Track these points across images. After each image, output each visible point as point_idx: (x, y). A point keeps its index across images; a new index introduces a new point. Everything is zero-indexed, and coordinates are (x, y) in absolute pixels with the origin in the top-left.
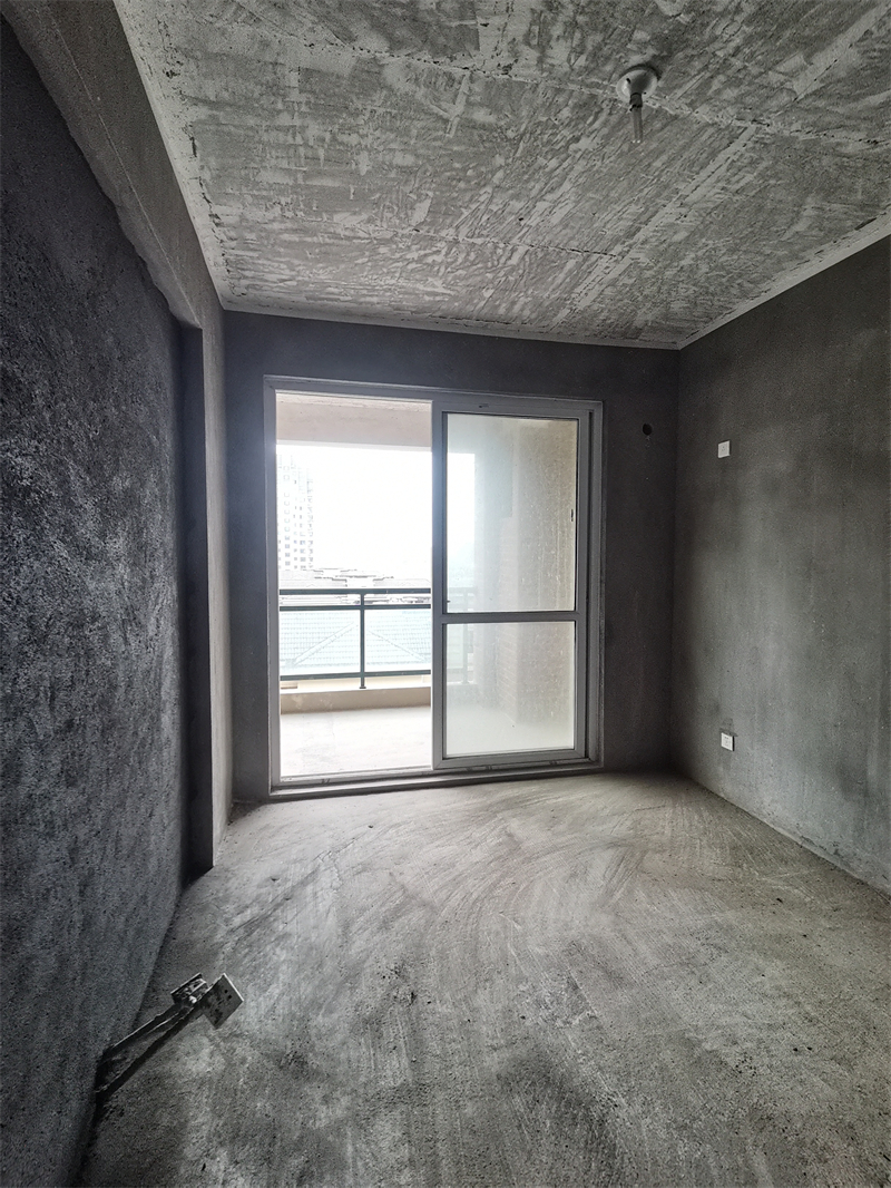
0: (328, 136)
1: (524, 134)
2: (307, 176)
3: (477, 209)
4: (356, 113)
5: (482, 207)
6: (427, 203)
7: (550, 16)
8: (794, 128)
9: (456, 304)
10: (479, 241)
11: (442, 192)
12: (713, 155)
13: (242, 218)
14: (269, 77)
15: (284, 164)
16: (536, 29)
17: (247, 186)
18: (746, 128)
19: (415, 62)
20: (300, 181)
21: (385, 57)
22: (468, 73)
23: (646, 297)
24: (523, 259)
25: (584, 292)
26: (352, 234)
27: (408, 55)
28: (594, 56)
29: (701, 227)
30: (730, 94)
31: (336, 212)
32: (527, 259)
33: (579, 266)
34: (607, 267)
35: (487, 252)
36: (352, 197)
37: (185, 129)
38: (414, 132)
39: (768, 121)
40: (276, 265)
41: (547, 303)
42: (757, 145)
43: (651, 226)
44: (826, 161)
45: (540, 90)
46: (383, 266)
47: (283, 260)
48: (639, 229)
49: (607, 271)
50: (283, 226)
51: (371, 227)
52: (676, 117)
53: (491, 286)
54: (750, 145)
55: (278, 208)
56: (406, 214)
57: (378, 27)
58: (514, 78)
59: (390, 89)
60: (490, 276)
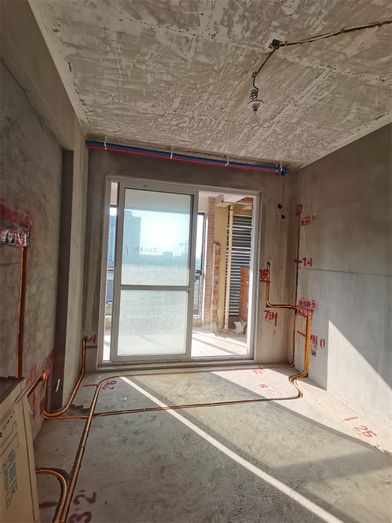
0: (132, 65)
1: (222, 69)
2: (123, 83)
3: (202, 103)
4: (144, 55)
5: (205, 102)
6: (179, 99)
7: (232, 12)
8: (346, 71)
9: (195, 146)
10: (204, 118)
11: (186, 94)
12: (310, 81)
13: (95, 102)
14: (103, 35)
15: (112, 77)
16: (226, 18)
17: (96, 87)
18: (324, 70)
19: (170, 31)
20: (120, 86)
21: (157, 29)
22: (195, 37)
23: (280, 147)
24: (224, 127)
25: (252, 143)
26: (145, 112)
27: (167, 27)
28: (254, 32)
29: (304, 116)
30: (317, 53)
31: (137, 101)
32: (226, 127)
33: (249, 131)
34: (262, 133)
35: (208, 123)
36: (144, 94)
37: (65, 58)
38: (171, 65)
39: (335, 67)
40: (112, 124)
41: (235, 148)
42: (330, 78)
43: (282, 114)
44: (361, 87)
45: (229, 47)
46: (160, 127)
47: (114, 122)
48: (276, 116)
49: (262, 135)
50: (114, 106)
51: (155, 109)
52: (292, 63)
53: (210, 139)
54: (327, 78)
55: (111, 98)
56: (170, 103)
57: (152, 13)
58: (217, 41)
59: (159, 43)
60: (209, 134)
